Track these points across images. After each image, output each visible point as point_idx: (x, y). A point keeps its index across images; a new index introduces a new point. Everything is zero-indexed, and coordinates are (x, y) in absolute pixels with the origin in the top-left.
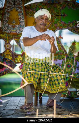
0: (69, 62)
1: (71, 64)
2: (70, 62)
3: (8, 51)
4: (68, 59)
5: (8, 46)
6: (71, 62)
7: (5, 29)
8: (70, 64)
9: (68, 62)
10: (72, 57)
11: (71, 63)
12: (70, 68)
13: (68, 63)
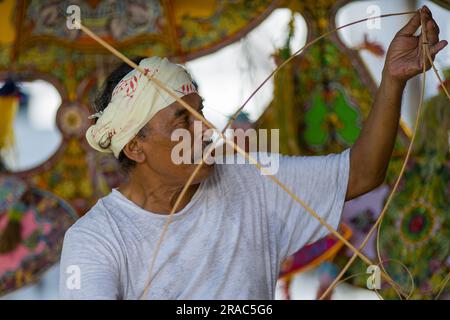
0: (422, 201)
1: (427, 211)
2: (426, 200)
3: (74, 148)
4: (417, 181)
5: (72, 121)
6: (431, 196)
7: (49, 16)
8: (422, 210)
9: (415, 196)
10: (439, 164)
11: (429, 206)
12: (423, 235)
13: (413, 204)
